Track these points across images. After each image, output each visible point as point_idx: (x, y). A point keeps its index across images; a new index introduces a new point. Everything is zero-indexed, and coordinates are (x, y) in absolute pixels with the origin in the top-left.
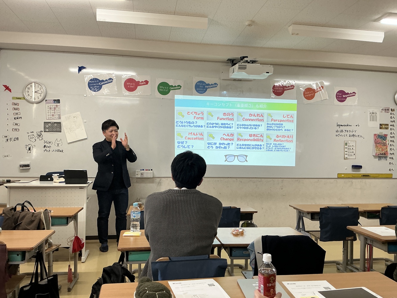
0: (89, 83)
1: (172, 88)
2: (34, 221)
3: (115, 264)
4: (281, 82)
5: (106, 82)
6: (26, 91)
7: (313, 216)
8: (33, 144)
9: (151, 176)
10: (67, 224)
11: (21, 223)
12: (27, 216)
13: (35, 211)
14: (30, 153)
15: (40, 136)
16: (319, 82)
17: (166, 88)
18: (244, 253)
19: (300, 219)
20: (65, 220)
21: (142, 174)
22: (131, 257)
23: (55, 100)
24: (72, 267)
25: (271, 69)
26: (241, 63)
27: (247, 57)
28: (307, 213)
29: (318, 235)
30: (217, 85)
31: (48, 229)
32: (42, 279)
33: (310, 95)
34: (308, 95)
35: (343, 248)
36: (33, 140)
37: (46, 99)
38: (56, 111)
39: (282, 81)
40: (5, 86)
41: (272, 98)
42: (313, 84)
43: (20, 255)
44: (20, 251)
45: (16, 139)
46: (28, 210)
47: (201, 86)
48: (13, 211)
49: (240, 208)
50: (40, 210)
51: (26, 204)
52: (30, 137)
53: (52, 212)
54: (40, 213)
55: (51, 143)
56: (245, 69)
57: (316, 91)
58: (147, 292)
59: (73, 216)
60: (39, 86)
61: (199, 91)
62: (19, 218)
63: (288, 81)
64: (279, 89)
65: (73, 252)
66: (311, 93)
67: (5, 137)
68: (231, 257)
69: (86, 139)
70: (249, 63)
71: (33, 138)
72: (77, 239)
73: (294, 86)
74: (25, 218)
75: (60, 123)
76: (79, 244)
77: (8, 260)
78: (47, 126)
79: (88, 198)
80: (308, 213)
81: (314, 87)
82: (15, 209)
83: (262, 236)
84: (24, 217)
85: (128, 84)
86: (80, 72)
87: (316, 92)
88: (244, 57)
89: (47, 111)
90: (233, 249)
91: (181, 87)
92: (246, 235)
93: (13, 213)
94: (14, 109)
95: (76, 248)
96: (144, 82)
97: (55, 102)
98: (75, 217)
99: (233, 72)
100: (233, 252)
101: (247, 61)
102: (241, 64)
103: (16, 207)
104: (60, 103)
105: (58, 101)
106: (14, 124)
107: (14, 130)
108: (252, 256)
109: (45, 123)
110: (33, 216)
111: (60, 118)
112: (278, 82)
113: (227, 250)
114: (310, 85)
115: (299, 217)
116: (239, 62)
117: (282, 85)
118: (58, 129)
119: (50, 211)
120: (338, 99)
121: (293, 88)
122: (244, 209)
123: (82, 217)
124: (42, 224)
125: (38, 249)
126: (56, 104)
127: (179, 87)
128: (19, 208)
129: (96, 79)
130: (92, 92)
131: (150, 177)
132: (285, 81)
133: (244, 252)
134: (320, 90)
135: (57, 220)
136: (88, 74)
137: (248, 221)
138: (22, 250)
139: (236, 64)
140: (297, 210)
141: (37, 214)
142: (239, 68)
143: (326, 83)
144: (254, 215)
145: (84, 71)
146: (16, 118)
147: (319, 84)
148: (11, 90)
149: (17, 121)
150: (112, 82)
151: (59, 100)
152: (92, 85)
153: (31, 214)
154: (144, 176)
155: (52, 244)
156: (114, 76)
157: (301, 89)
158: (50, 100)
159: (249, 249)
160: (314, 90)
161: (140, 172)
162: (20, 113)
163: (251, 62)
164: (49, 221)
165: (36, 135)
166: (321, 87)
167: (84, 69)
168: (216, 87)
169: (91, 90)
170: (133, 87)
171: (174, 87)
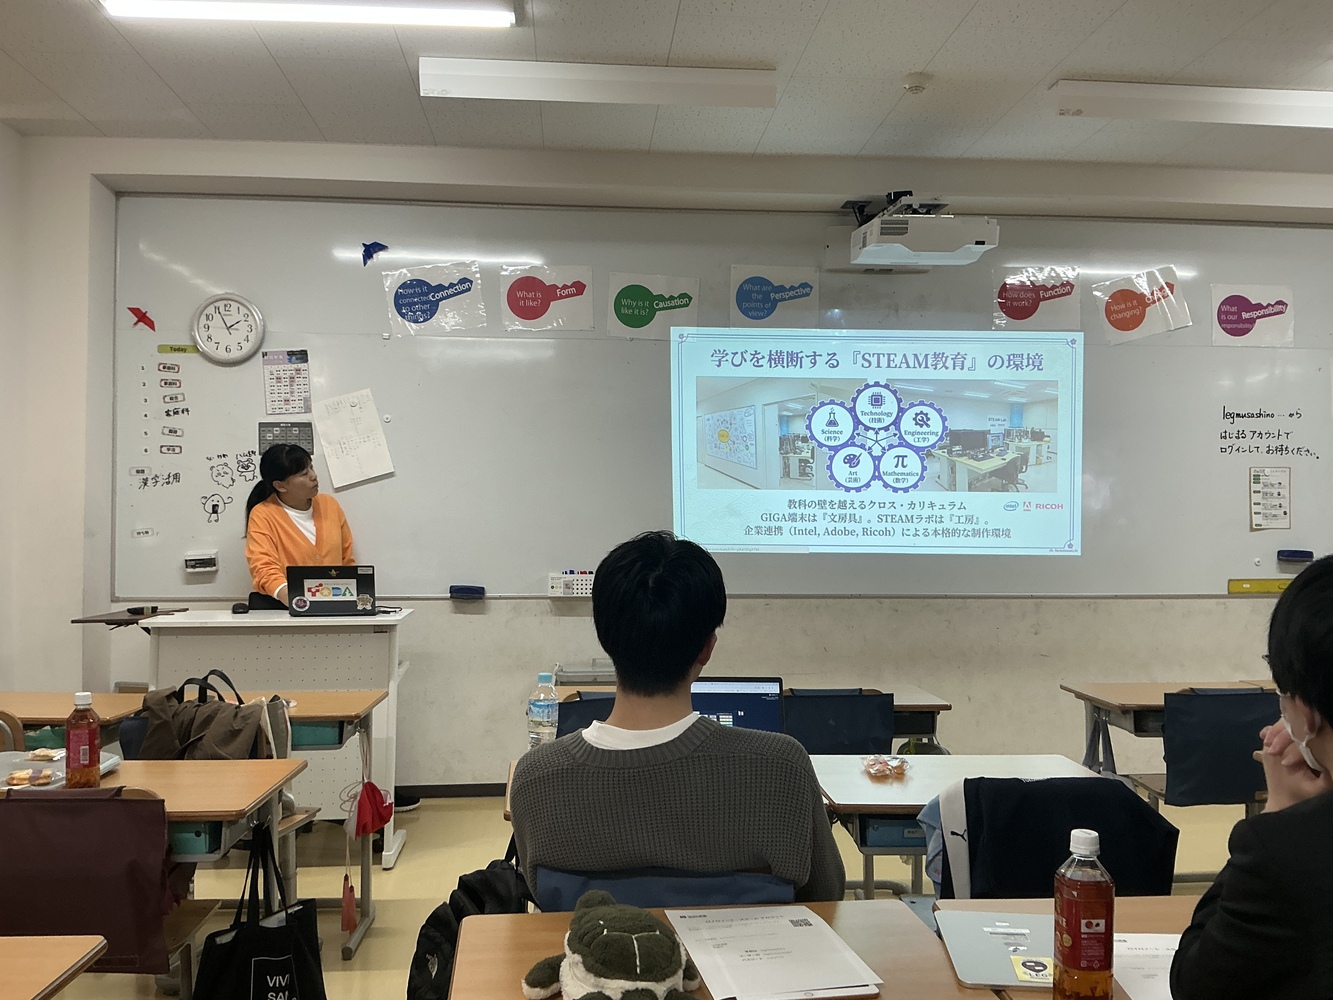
0: (397, 297)
1: (661, 305)
2: (240, 731)
3: (493, 864)
4: (1027, 271)
5: (450, 291)
6: (201, 325)
7: (1142, 720)
8: (225, 494)
10: (340, 742)
11: (201, 738)
12: (219, 717)
13: (241, 702)
14: (217, 521)
15: (248, 467)
16: (1160, 270)
17: (641, 304)
18: (906, 835)
19: (1098, 732)
20: (333, 733)
21: (568, 586)
23: (291, 354)
24: (356, 882)
25: (992, 229)
26: (891, 215)
27: (910, 193)
28: (1120, 712)
30: (811, 288)
31: (282, 755)
32: (270, 913)
33: (1128, 314)
34: (1120, 316)
36: (226, 481)
37: (263, 350)
38: (295, 387)
39: (1030, 270)
40: (135, 311)
41: (999, 328)
42: (1138, 276)
43: (205, 833)
44: (205, 823)
45: (171, 479)
46: (220, 697)
47: (758, 292)
48: (175, 702)
49: (892, 695)
50: (256, 697)
51: (213, 680)
52: (215, 473)
53: (291, 705)
54: (259, 707)
56: (902, 234)
57: (1149, 299)
58: (605, 932)
59: (357, 717)
60: (241, 308)
61: (751, 309)
62: (195, 726)
63: (1052, 269)
64: (1023, 295)
65: (357, 834)
66: (1133, 308)
67: (138, 472)
68: (863, 849)
69: (390, 475)
70: (915, 212)
71: (225, 473)
72: (371, 791)
73: (1072, 286)
74: (215, 722)
75: (309, 425)
76: (378, 809)
78: (268, 436)
80: (1125, 710)
81: (1143, 286)
82: (179, 695)
83: (966, 780)
84: (209, 720)
85: (519, 294)
86: (369, 262)
87: (1149, 305)
88: (899, 195)
89: (268, 389)
90: (871, 821)
91: (690, 299)
92: (911, 778)
93: (174, 709)
94: (166, 384)
95: (368, 819)
96: (568, 287)
97: (294, 358)
98: (363, 723)
99: (864, 245)
100: (871, 833)
101: (910, 206)
102: (890, 218)
103: (182, 689)
104: (306, 361)
105: (302, 356)
106: (166, 431)
107: (164, 449)
108: (933, 846)
109: (261, 425)
110: (236, 715)
111: (308, 410)
112: (1015, 271)
113: (850, 826)
114: (1129, 280)
115: (1095, 727)
116: (883, 210)
117: (1031, 282)
119: (288, 703)
120: (1224, 326)
121: (1069, 293)
122: (906, 696)
123: (383, 723)
124: (264, 740)
125: (255, 816)
126: (295, 366)
127: (684, 302)
128: (191, 694)
129: (421, 283)
130: (407, 323)
132: (1041, 270)
133: (906, 831)
134: (1164, 297)
135: (306, 731)
136: (393, 266)
137: (919, 736)
138: (212, 819)
139: (872, 217)
140: (1088, 703)
141: (249, 711)
142: (884, 232)
143: (1184, 273)
144: (941, 718)
145: (380, 256)
146: (171, 413)
147: (1159, 277)
148: (153, 322)
149: (173, 422)
150: (469, 289)
151: (305, 351)
152: (407, 301)
153: (231, 712)
154: (575, 591)
155: (293, 807)
156: (474, 270)
157: (1096, 293)
158: (276, 353)
159: (921, 822)
160: (1143, 295)
161: (562, 580)
162: (183, 394)
163: (924, 211)
164: (285, 734)
165: (233, 465)
166: (1165, 286)
167: (381, 250)
168: (807, 295)
169: (404, 318)
170: (535, 303)
171: (667, 300)
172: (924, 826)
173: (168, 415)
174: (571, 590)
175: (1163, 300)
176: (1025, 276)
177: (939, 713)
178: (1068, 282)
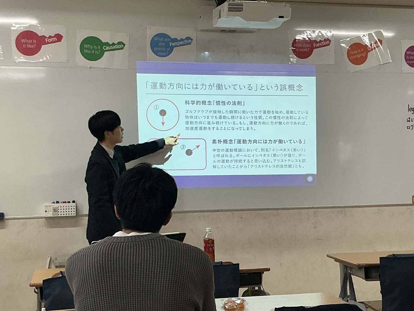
4: (307, 33)
7: (369, 272)
9: (73, 213)
17: (95, 47)
19: (346, 279)
21: (55, 210)
28: (357, 268)
30: (192, 40)
33: (359, 56)
34: (355, 57)
39: (308, 32)
41: (292, 63)
47: (162, 42)
49: (239, 264)
56: (240, 11)
57: (369, 48)
61: (158, 51)
63: (320, 32)
66: (362, 53)
73: (330, 41)
80: (360, 267)
81: (366, 41)
83: (276, 309)
87: (370, 51)
91: (124, 45)
96: (54, 37)
99: (220, 17)
102: (234, 2)
112: (301, 33)
114: (359, 37)
115: (345, 276)
117: (309, 38)
120: (408, 62)
121: (328, 45)
122: (246, 265)
127: (121, 47)
132: (314, 32)
134: (377, 47)
137: (253, 286)
139: (224, 1)
140: (341, 264)
142: (230, 10)
143: (387, 34)
147: (374, 36)
154: (60, 213)
157: (341, 45)
160: (366, 45)
161: (52, 207)
166: (378, 41)
168: (190, 44)
170: (32, 46)
171: (111, 45)
174: (57, 213)
175: (377, 49)
176: (305, 35)
177: (263, 273)
178: (328, 38)
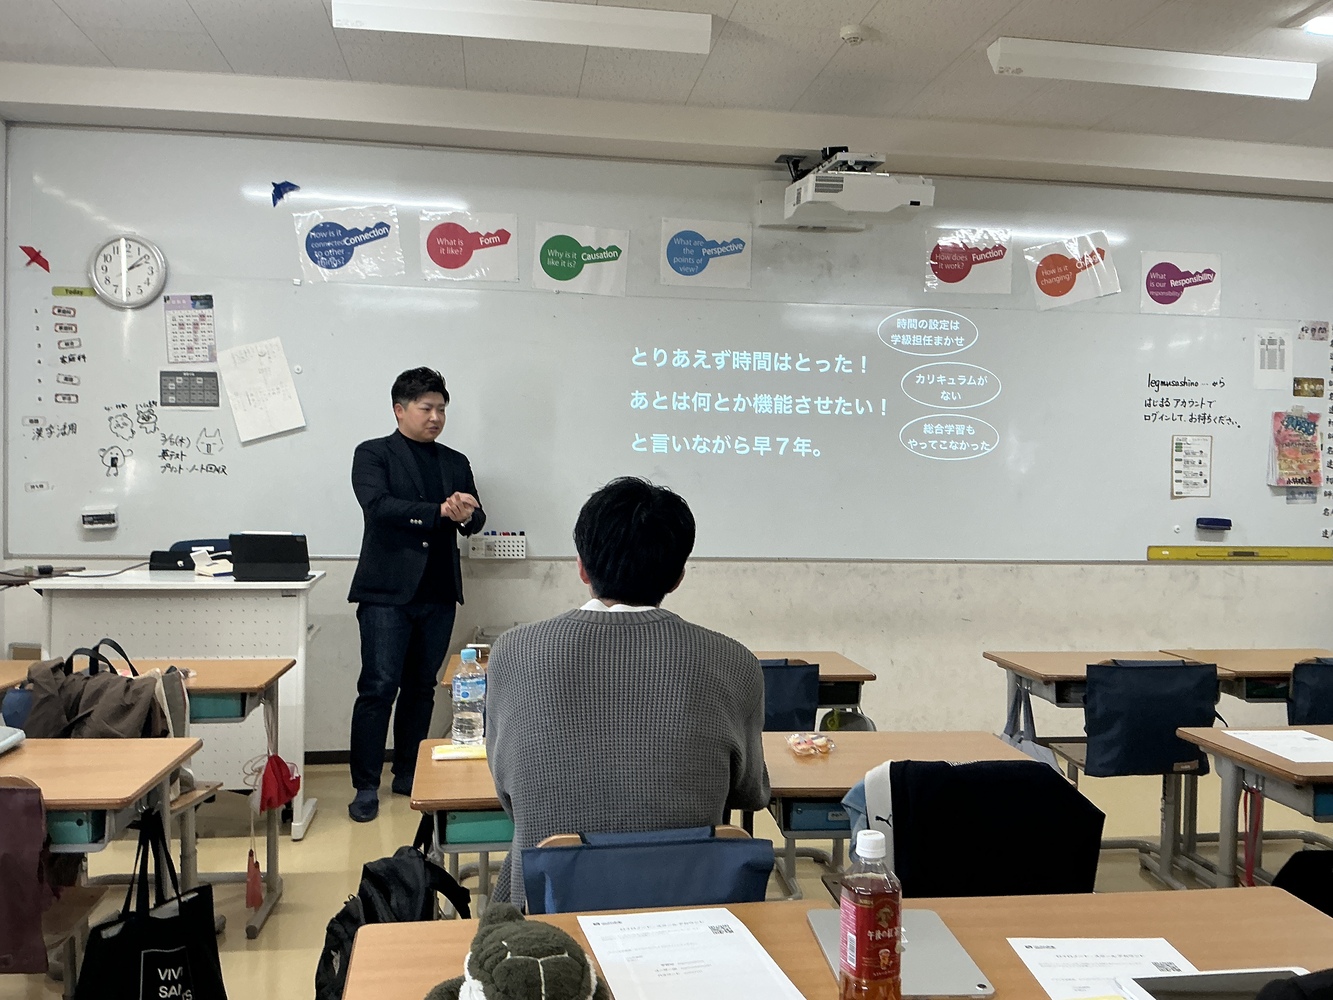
0: (309, 241)
1: (589, 257)
2: (133, 705)
3: (400, 852)
4: (960, 234)
5: (366, 236)
6: (99, 267)
7: (1064, 690)
8: (125, 446)
9: (520, 553)
10: (243, 714)
11: (89, 714)
12: (108, 691)
13: (135, 673)
14: (116, 475)
15: (149, 418)
16: (1095, 237)
17: (568, 255)
18: (830, 818)
19: (1019, 700)
20: (235, 704)
21: (490, 547)
22: (454, 830)
23: (194, 299)
24: (262, 858)
25: (925, 191)
26: (826, 171)
28: (1042, 682)
29: (1080, 752)
30: (744, 244)
31: (180, 733)
32: (161, 900)
33: (1058, 280)
34: (1051, 281)
35: (1164, 798)
36: (126, 432)
37: (165, 294)
38: (199, 334)
39: (962, 231)
40: (28, 250)
41: (931, 291)
42: (1070, 241)
43: (88, 822)
44: (87, 811)
45: (67, 430)
46: (113, 671)
47: (689, 247)
48: (61, 674)
49: (817, 666)
50: (152, 668)
51: (104, 650)
52: (114, 423)
53: (191, 675)
54: (152, 680)
55: (186, 442)
56: (837, 191)
57: (1079, 265)
58: (509, 956)
59: (260, 689)
60: (142, 249)
61: (682, 265)
62: (81, 704)
63: (985, 232)
64: (955, 257)
65: (262, 808)
66: (1064, 273)
67: (31, 421)
68: (788, 833)
69: (301, 429)
70: (850, 169)
71: (125, 424)
72: (276, 765)
73: (1004, 250)
74: (104, 696)
75: (214, 375)
76: (284, 784)
77: (49, 842)
78: (172, 386)
79: (310, 628)
80: (1047, 681)
81: (1074, 252)
82: (68, 666)
83: (892, 763)
84: (98, 694)
85: (440, 241)
86: (280, 203)
87: (1079, 271)
88: (834, 151)
89: (170, 336)
90: (795, 805)
91: (620, 251)
92: (836, 757)
93: (60, 682)
94: (61, 328)
95: (273, 792)
96: (495, 235)
97: (198, 303)
98: (268, 693)
99: (799, 202)
100: (795, 817)
101: (845, 163)
102: (825, 175)
103: (70, 660)
104: (211, 306)
105: (207, 301)
106: (62, 379)
107: (60, 399)
108: (857, 830)
109: (163, 374)
110: (127, 689)
111: (213, 358)
112: (948, 232)
114: (1060, 245)
115: (1017, 696)
116: (818, 166)
118: (209, 396)
119: (186, 673)
120: (1152, 293)
121: (1001, 257)
122: (833, 666)
123: (291, 690)
124: (159, 715)
125: (145, 801)
126: (200, 312)
127: (613, 254)
128: (81, 664)
129: (334, 226)
130: (319, 268)
131: (516, 557)
132: (974, 231)
133: (830, 814)
134: (1094, 264)
135: (206, 704)
136: (305, 207)
137: (842, 706)
138: (94, 808)
139: (807, 172)
140: (1010, 672)
141: (142, 684)
142: (819, 189)
143: (1115, 238)
144: (866, 689)
145: (290, 197)
146: (67, 360)
147: (1090, 242)
148: (47, 263)
149: (69, 369)
150: (386, 235)
151: (210, 297)
152: (319, 245)
153: (122, 685)
154: (497, 553)
155: (193, 782)
156: (391, 213)
157: (1027, 257)
158: (181, 298)
159: (847, 806)
160: (1074, 260)
161: (483, 542)
162: (80, 340)
163: (860, 168)
164: (182, 707)
165: (133, 416)
166: (1096, 252)
167: (291, 190)
168: (740, 251)
169: (316, 263)
170: (456, 252)
171: (596, 252)
172: (848, 810)
173: (63, 361)
174: (492, 552)
175: (1093, 266)
176: (957, 238)
177: (863, 683)
178: (1000, 245)
